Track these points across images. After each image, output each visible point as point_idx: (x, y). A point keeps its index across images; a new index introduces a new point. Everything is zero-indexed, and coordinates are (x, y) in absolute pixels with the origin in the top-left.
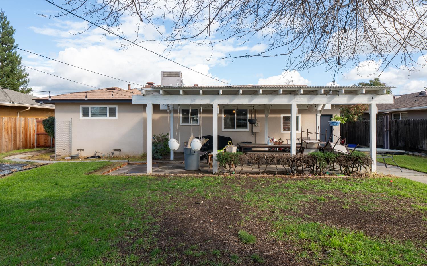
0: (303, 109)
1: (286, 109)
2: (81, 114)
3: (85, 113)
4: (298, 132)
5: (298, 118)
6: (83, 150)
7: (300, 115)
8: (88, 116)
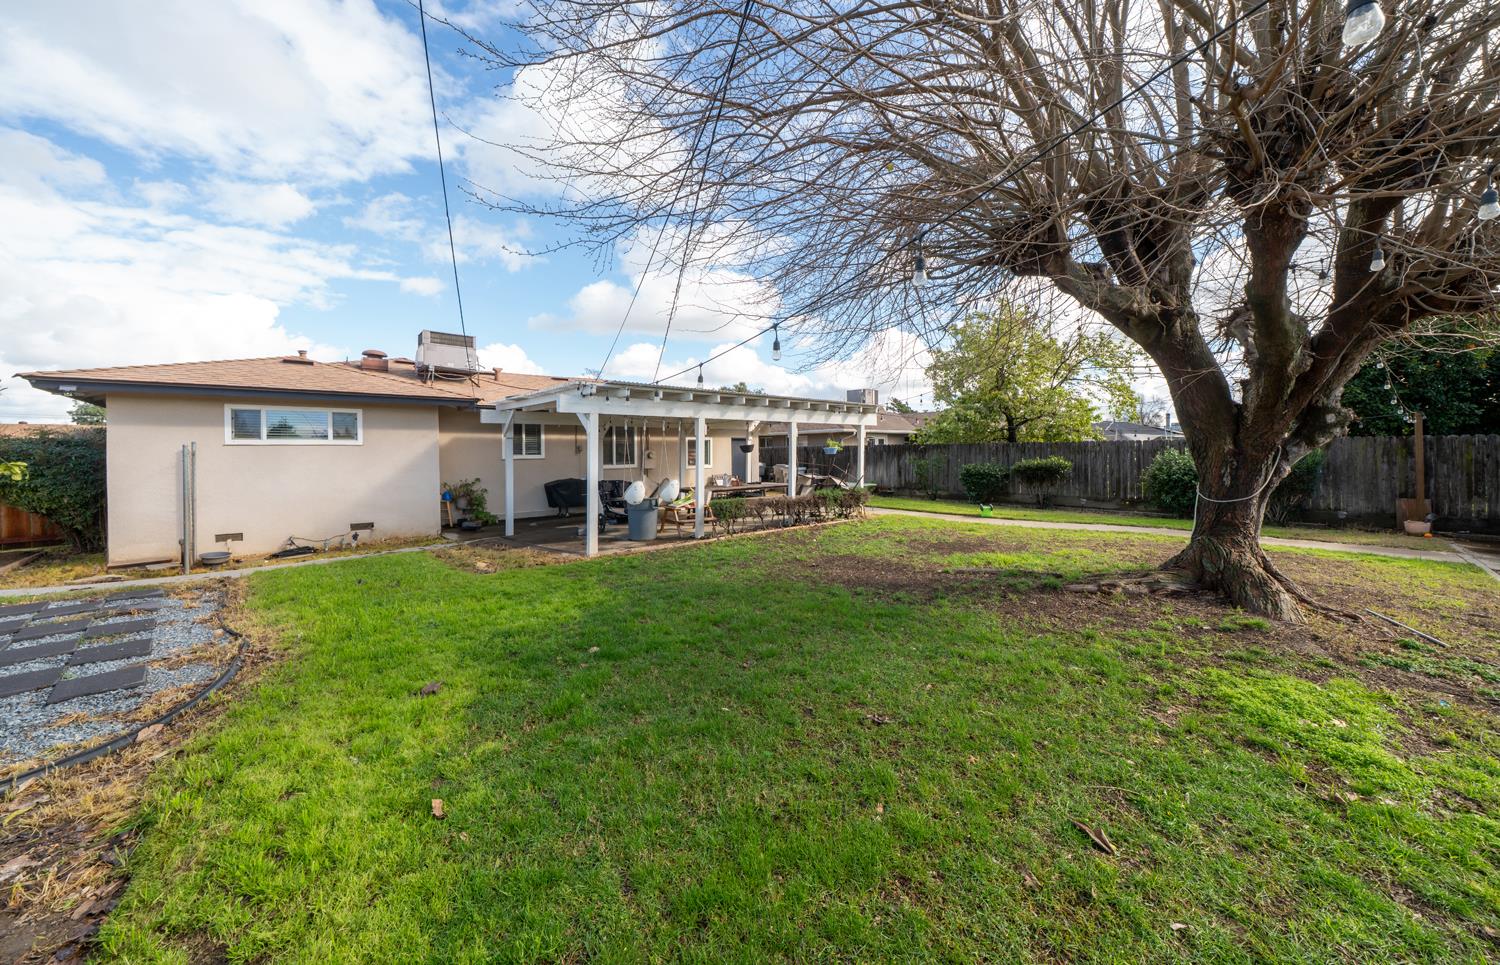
0: (715, 428)
1: (689, 426)
2: (228, 430)
3: (245, 428)
4: (707, 466)
5: (707, 443)
6: (238, 537)
7: (711, 439)
8: (258, 436)
